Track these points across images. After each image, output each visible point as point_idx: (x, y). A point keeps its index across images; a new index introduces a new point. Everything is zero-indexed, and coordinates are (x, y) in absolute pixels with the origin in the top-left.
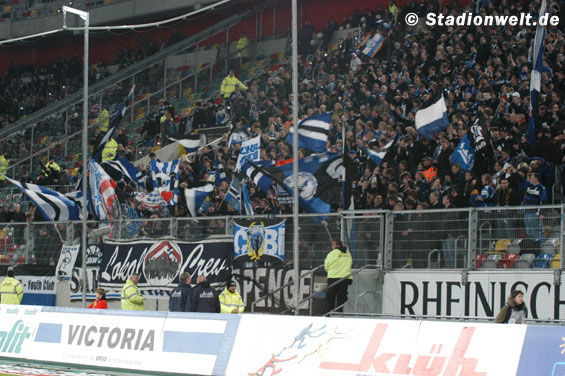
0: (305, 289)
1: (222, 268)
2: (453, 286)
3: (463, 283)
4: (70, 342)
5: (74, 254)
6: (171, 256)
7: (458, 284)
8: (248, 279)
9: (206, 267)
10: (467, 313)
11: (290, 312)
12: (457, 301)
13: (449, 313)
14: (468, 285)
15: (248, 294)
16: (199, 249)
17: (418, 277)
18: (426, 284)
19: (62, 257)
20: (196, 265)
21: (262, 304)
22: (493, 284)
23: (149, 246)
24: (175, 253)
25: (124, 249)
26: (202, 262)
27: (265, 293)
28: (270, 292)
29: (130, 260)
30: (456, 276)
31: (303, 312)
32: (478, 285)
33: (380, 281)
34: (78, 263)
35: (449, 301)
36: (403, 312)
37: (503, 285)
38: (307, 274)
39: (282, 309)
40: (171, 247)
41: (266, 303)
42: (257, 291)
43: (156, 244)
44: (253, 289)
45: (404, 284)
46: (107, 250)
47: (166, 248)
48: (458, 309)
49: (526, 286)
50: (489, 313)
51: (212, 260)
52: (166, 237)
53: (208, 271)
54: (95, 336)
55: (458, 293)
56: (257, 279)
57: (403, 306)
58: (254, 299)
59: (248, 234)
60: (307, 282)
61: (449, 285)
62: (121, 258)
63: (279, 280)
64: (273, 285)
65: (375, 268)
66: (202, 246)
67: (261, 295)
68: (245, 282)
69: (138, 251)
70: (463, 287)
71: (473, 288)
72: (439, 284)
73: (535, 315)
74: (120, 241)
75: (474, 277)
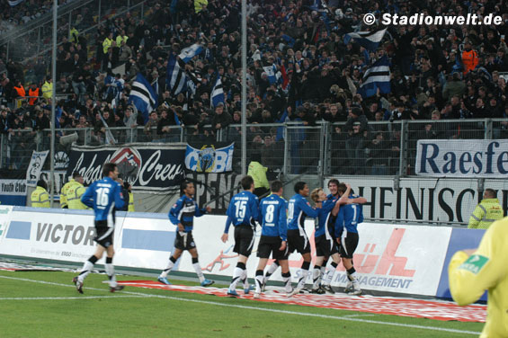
1: (177, 173)
2: (386, 192)
3: (395, 189)
4: (38, 239)
5: (42, 160)
6: (131, 161)
7: (390, 189)
8: (200, 183)
9: (163, 172)
10: (398, 216)
12: (390, 205)
13: (382, 215)
14: (399, 191)
15: (200, 197)
16: (157, 155)
17: (355, 183)
18: (361, 189)
19: (33, 161)
20: (153, 169)
22: (423, 190)
23: (112, 153)
24: (135, 158)
25: (89, 156)
26: (159, 167)
27: (215, 197)
28: (220, 194)
29: (95, 166)
30: (388, 182)
32: (409, 190)
34: (46, 166)
35: (383, 204)
37: (432, 191)
40: (131, 153)
41: (217, 205)
42: (208, 195)
43: (118, 151)
44: (205, 193)
46: (73, 157)
47: (127, 154)
48: (390, 212)
49: (452, 192)
50: (419, 216)
51: (169, 166)
52: (126, 145)
53: (165, 175)
54: (60, 234)
55: (390, 197)
56: (209, 182)
58: (205, 201)
59: (200, 155)
61: (383, 190)
62: (86, 164)
63: (229, 184)
64: (224, 189)
65: (317, 174)
66: (159, 152)
67: (212, 197)
68: (198, 186)
69: (102, 157)
70: (395, 192)
71: (404, 193)
72: (374, 189)
73: (460, 219)
74: (85, 148)
75: (405, 183)
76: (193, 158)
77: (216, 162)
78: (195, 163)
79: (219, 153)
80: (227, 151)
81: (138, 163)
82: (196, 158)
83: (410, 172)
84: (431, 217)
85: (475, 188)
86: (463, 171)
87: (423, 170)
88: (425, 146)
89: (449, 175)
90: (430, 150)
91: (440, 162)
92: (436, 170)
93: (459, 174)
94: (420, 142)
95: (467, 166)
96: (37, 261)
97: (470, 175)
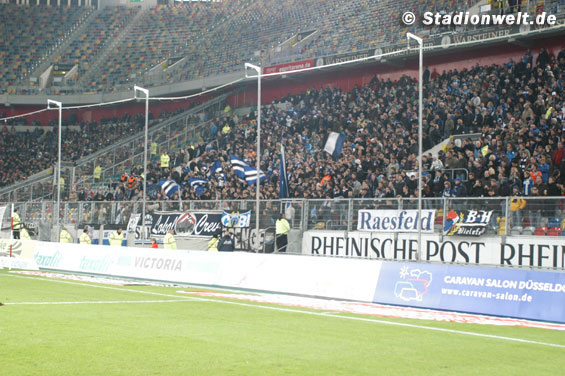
0: (261, 239)
1: (217, 227)
2: (340, 240)
4: (136, 264)
5: (137, 219)
6: (190, 221)
7: (342, 238)
9: (209, 227)
10: (347, 254)
11: (253, 251)
12: (342, 247)
13: (337, 253)
14: (348, 239)
16: (205, 217)
17: (321, 234)
18: (325, 238)
19: (131, 220)
20: (203, 225)
21: (238, 247)
22: (361, 239)
23: (179, 215)
24: (192, 219)
25: (165, 217)
26: (207, 224)
27: (240, 241)
28: (243, 240)
29: (168, 223)
30: (341, 234)
31: (261, 251)
32: (353, 239)
33: (301, 236)
34: (140, 223)
35: (338, 247)
36: (313, 252)
37: (367, 240)
38: (263, 231)
39: (249, 249)
40: (190, 216)
41: (241, 246)
43: (183, 214)
45: (313, 238)
46: (156, 218)
47: (188, 216)
48: (342, 252)
49: (379, 240)
50: (359, 254)
51: (212, 223)
52: (188, 211)
54: (150, 263)
55: (342, 243)
56: (236, 233)
57: (313, 249)
59: (230, 217)
60: (262, 235)
61: (338, 239)
62: (163, 222)
63: (248, 234)
64: (244, 237)
65: (299, 229)
66: (207, 215)
67: (238, 242)
69: (173, 218)
70: (345, 240)
71: (350, 241)
72: (332, 238)
73: (383, 256)
74: (163, 212)
75: (351, 235)
76: (226, 219)
77: (240, 222)
78: (228, 222)
79: (242, 216)
80: (247, 215)
81: (194, 222)
82: (229, 219)
83: (354, 228)
84: (366, 255)
85: (393, 239)
86: (384, 228)
87: (362, 227)
88: (363, 214)
89: (376, 230)
90: (366, 216)
91: (371, 223)
92: (369, 228)
93: (381, 229)
94: (360, 211)
95: (386, 225)
96: (135, 279)
97: (388, 230)
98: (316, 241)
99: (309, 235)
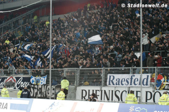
1: (28, 85)
2: (97, 91)
3: (100, 90)
6: (13, 81)
7: (99, 91)
8: (36, 88)
9: (24, 84)
10: (101, 99)
11: (48, 98)
12: (99, 96)
14: (102, 91)
15: (36, 93)
16: (21, 79)
17: (87, 88)
18: (89, 91)
20: (20, 84)
21: (40, 96)
22: (109, 91)
23: (6, 78)
24: (14, 80)
26: (22, 83)
27: (41, 93)
28: (42, 92)
29: (1, 82)
30: (98, 88)
31: (52, 98)
32: (105, 91)
33: (76, 89)
36: (82, 99)
37: (112, 91)
38: (54, 87)
39: (46, 97)
40: (13, 78)
41: (41, 96)
42: (38, 92)
43: (9, 77)
44: (37, 91)
45: (82, 90)
47: (11, 78)
49: (119, 91)
50: (108, 99)
51: (25, 82)
52: (12, 75)
53: (24, 86)
55: (99, 93)
56: (39, 88)
57: (82, 97)
58: (37, 94)
59: (35, 79)
60: (53, 89)
61: (96, 91)
63: (45, 89)
64: (43, 90)
65: (74, 85)
66: (22, 78)
68: (35, 89)
69: (3, 79)
70: (100, 92)
72: (93, 91)
73: (122, 100)
75: (104, 89)
76: (33, 80)
77: (41, 81)
78: (34, 81)
79: (42, 78)
80: (44, 78)
81: (15, 82)
82: (34, 80)
83: (105, 85)
84: (112, 100)
85: (127, 91)
86: (122, 84)
87: (109, 84)
88: (110, 76)
89: (118, 86)
90: (112, 78)
91: (115, 81)
92: (114, 84)
93: (121, 85)
94: (109, 75)
95: (123, 83)
97: (124, 86)
98: (84, 92)
99: (80, 89)
